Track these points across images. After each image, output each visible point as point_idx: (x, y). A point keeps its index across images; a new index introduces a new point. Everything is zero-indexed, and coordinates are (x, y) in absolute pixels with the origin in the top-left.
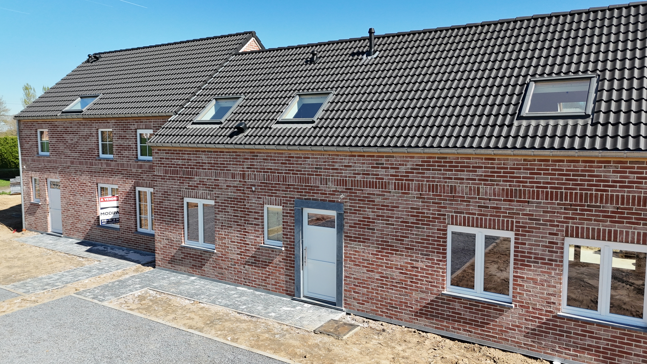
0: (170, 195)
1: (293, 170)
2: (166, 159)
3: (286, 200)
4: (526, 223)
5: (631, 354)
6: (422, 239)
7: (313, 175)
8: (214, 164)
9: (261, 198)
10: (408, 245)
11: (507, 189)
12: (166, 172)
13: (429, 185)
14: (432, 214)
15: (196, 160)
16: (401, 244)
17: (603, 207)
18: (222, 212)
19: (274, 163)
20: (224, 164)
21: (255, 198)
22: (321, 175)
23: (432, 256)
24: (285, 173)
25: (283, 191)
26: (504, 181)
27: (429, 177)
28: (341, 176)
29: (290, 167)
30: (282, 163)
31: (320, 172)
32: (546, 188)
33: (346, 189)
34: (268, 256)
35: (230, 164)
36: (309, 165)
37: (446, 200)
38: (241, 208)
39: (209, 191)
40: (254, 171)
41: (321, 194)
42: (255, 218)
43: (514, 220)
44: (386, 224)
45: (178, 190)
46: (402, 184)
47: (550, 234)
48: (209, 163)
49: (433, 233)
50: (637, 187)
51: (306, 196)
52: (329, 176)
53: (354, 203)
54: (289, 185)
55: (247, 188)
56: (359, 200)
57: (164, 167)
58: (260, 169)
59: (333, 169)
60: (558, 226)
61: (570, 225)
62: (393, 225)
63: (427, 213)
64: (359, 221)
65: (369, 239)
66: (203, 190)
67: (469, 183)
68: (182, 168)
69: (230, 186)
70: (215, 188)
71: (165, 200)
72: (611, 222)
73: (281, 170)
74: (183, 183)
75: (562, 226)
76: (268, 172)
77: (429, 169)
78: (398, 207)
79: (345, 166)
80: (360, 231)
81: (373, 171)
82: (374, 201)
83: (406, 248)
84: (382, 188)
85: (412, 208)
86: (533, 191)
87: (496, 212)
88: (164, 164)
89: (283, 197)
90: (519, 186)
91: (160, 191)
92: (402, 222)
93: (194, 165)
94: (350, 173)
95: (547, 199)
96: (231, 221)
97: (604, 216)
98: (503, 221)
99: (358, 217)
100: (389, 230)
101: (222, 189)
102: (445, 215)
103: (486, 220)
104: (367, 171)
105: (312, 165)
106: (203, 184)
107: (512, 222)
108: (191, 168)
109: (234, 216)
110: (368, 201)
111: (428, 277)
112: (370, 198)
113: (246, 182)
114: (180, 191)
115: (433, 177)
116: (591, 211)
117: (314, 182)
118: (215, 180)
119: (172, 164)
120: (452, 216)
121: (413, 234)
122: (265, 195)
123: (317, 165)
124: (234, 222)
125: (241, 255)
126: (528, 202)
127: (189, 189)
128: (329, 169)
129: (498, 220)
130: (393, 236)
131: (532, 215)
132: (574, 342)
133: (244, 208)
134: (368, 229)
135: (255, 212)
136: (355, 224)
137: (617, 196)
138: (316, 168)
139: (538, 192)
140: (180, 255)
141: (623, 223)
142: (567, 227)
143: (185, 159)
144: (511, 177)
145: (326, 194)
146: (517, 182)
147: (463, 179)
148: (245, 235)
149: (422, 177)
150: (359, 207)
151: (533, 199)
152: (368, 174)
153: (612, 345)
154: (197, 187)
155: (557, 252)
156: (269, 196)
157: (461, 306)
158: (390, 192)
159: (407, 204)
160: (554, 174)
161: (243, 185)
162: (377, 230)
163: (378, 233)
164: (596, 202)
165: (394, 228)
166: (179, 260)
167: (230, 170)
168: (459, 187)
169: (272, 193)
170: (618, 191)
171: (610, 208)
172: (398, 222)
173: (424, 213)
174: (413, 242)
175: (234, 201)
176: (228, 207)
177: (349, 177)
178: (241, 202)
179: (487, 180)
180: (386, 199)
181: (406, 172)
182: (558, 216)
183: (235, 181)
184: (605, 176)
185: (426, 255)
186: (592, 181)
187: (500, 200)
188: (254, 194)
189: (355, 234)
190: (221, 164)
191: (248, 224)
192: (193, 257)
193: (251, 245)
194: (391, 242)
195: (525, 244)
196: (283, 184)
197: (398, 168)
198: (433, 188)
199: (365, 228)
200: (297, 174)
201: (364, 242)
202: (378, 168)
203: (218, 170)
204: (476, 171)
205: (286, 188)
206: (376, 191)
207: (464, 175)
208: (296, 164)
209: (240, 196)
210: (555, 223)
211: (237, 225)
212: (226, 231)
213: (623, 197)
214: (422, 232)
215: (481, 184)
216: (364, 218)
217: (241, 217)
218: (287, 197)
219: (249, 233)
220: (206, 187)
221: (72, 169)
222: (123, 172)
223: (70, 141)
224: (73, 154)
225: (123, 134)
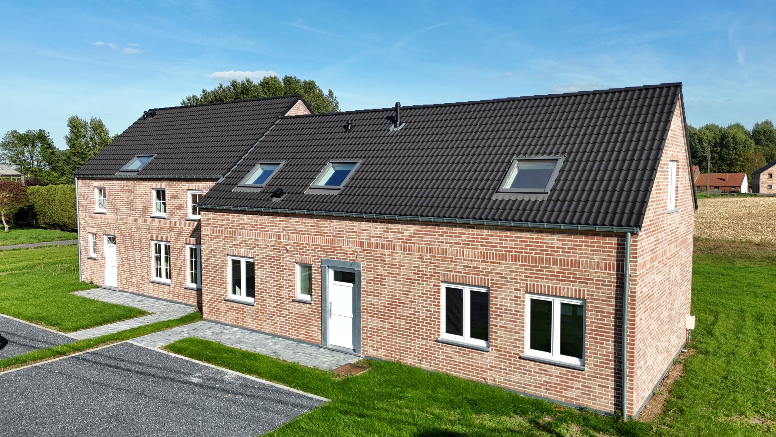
0: (216, 253)
1: (321, 232)
2: (213, 219)
3: (315, 259)
4: (498, 280)
5: (573, 388)
6: (422, 293)
7: (336, 237)
8: (255, 225)
9: (293, 256)
10: (412, 298)
11: (484, 252)
12: (213, 231)
13: (427, 247)
14: (430, 272)
15: (239, 221)
16: (407, 298)
17: (551, 268)
18: (261, 268)
19: (305, 226)
20: (263, 225)
21: (288, 256)
22: (343, 237)
23: (430, 308)
24: (314, 235)
25: (312, 250)
26: (482, 245)
27: (427, 241)
28: (359, 239)
29: (318, 230)
30: (311, 226)
31: (342, 234)
32: (511, 252)
33: (364, 250)
34: (300, 309)
35: (268, 226)
36: (333, 228)
37: (439, 260)
38: (277, 265)
39: (250, 249)
40: (288, 233)
41: (344, 253)
42: (289, 275)
43: (490, 278)
44: (395, 280)
45: (223, 248)
46: (406, 246)
47: (515, 289)
48: (250, 224)
49: (430, 288)
50: (574, 253)
51: (331, 255)
52: (350, 238)
53: (370, 262)
54: (317, 245)
55: (282, 247)
56: (374, 259)
57: (211, 227)
58: (294, 230)
59: (353, 232)
60: (520, 283)
61: (529, 282)
62: (400, 281)
63: (426, 272)
64: (374, 277)
65: (382, 294)
66: (245, 248)
67: (456, 247)
68: (227, 228)
69: (268, 246)
70: (255, 247)
71: (211, 257)
72: (557, 280)
73: (311, 232)
74: (227, 242)
75: (524, 284)
76: (299, 234)
77: (427, 235)
78: (404, 266)
79: (363, 230)
80: (374, 287)
81: (384, 234)
82: (385, 261)
83: (410, 301)
84: (392, 249)
85: (414, 267)
86: (502, 254)
87: (477, 271)
88: (210, 224)
89: (312, 256)
90: (492, 250)
91: (207, 249)
92: (407, 279)
93: (237, 226)
94: (367, 236)
95: (512, 261)
96: (269, 277)
97: (552, 276)
98: (481, 278)
99: (373, 274)
100: (397, 285)
101: (260, 248)
102: (438, 273)
103: (469, 277)
104: (380, 234)
105: (336, 228)
106: (245, 243)
107: (488, 279)
108: (235, 228)
109: (271, 272)
110: (381, 260)
111: (427, 326)
112: (382, 257)
113: (281, 242)
114: (225, 249)
115: (430, 241)
116: (543, 271)
117: (338, 243)
118: (255, 239)
119: (218, 224)
120: (444, 274)
121: (415, 289)
122: (297, 254)
123: (340, 228)
124: (271, 277)
125: (277, 307)
126: (499, 263)
127: (232, 247)
128: (350, 232)
129: (478, 278)
130: (401, 290)
131: (502, 274)
132: (534, 379)
133: (279, 265)
134: (381, 285)
135: (289, 269)
136: (370, 280)
137: (560, 259)
138: (339, 231)
139: (506, 255)
140: (224, 307)
141: (564, 281)
142: (527, 284)
143: (229, 220)
144: (486, 242)
145: (347, 254)
146: (491, 246)
147: (451, 243)
148: (281, 290)
149: (422, 241)
150: (374, 266)
151: (503, 260)
152: (381, 237)
153: (560, 381)
154: (240, 245)
155: (520, 305)
156: (300, 255)
157: (452, 351)
158: (397, 253)
159: (410, 263)
160: (517, 241)
161: (279, 244)
162: (388, 286)
163: (388, 289)
164: (546, 264)
165: (401, 284)
166: (224, 312)
167: (268, 231)
168: (450, 250)
169: (303, 252)
170: (561, 255)
171: (556, 269)
172: (404, 278)
173: (423, 271)
174: (415, 296)
175: (271, 259)
176: (266, 264)
177: (366, 239)
178: (277, 260)
179: (469, 244)
180: (394, 259)
181: (410, 236)
182: (520, 275)
183: (272, 241)
184: (552, 244)
185: (425, 307)
186: (543, 247)
187: (479, 261)
188: (289, 253)
189: (371, 289)
190: (260, 225)
191: (283, 279)
192: (236, 310)
193: (286, 299)
194: (399, 296)
195: (497, 298)
196: (312, 245)
197: (403, 233)
198: (430, 250)
199: (378, 284)
200: (324, 236)
201: (378, 296)
202: (388, 232)
203: (257, 230)
204: (461, 237)
205: (315, 248)
206: (387, 252)
207: (452, 239)
208: (323, 227)
209: (276, 254)
210: (519, 281)
211: (274, 281)
212: (265, 286)
213: (564, 259)
214: (422, 287)
215: (464, 248)
216: (377, 275)
217: (277, 273)
218: (315, 256)
219: (283, 287)
220: (247, 246)
221: (128, 226)
222: (175, 230)
223: (126, 199)
224: (129, 212)
225: (175, 194)
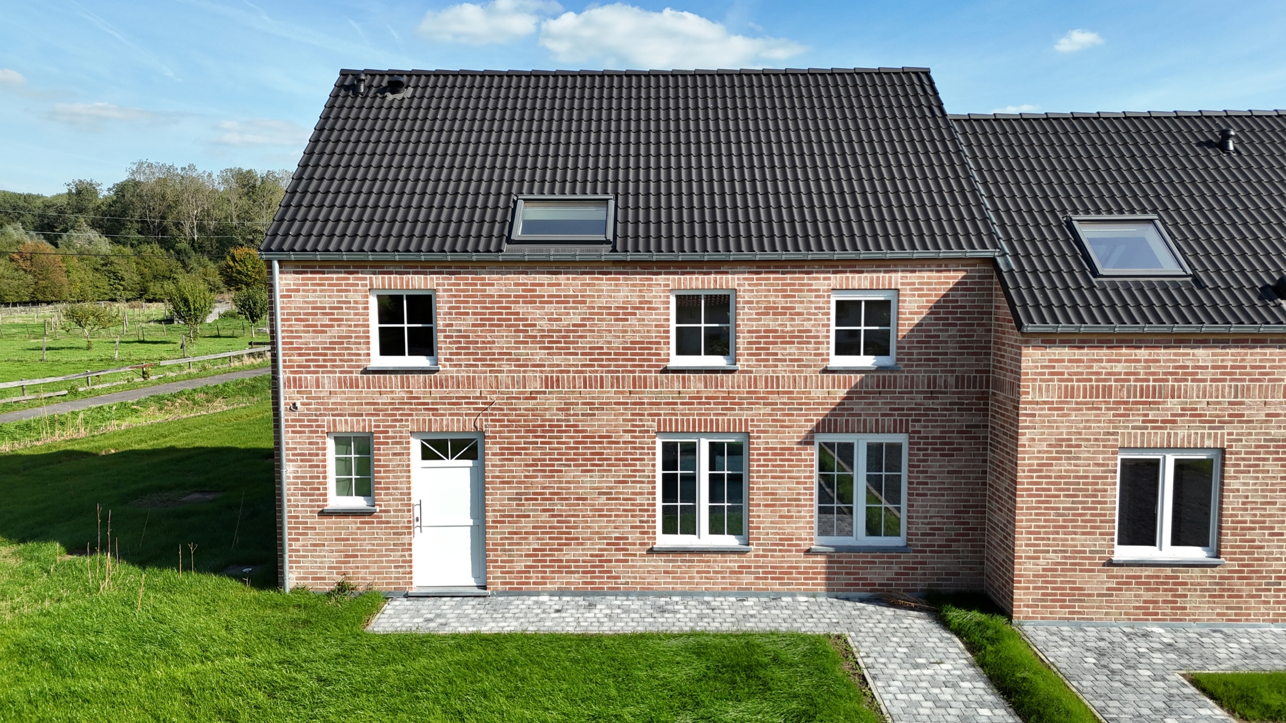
8: (1234, 367)
12: (1069, 392)
15: (1175, 361)
18: (1247, 472)
35: (1282, 367)
39: (1211, 428)
45: (1108, 434)
57: (1062, 380)
66: (1191, 427)
68: (1127, 380)
69: (1277, 415)
70: (1231, 422)
88: (1060, 373)
91: (1043, 440)
93: (1167, 374)
106: (1193, 415)
108: (1157, 381)
109: (1283, 478)
114: (1114, 434)
118: (1231, 403)
119: (1092, 374)
124: (1282, 490)
167: (1281, 380)
175: (1284, 447)
190: (1254, 367)
192: (1147, 583)
203: (1242, 380)
212: (1258, 512)
220: (1202, 421)
221: (552, 401)
222: (773, 398)
223: (544, 324)
224: (556, 360)
225: (781, 302)
